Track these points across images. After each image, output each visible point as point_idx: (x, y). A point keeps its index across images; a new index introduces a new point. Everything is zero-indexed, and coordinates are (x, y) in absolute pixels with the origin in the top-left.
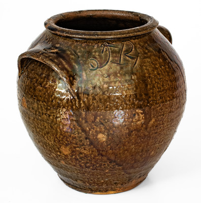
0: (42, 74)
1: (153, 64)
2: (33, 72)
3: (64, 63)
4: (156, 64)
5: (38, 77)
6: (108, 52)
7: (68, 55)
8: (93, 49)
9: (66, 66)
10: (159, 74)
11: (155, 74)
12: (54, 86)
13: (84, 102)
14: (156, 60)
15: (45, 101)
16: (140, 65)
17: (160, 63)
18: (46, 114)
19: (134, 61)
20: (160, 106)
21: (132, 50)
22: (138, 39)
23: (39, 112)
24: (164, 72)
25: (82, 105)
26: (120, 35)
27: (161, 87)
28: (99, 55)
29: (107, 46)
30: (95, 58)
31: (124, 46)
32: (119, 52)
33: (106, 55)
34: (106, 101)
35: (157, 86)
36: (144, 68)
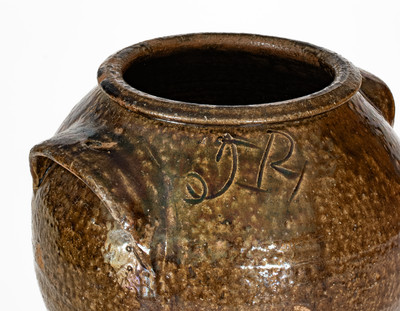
0: (78, 198)
1: (340, 189)
2: (60, 188)
3: (125, 181)
4: (348, 190)
5: (68, 205)
6: (231, 159)
7: (138, 161)
8: (197, 148)
9: (130, 190)
10: (354, 216)
11: (343, 216)
12: (101, 233)
13: (168, 281)
14: (349, 179)
15: (79, 266)
16: (309, 194)
17: (357, 188)
18: (80, 296)
19: (294, 182)
20: (354, 295)
21: (290, 153)
22: (306, 125)
23: (67, 289)
24: (368, 209)
25: (163, 288)
26: (262, 116)
27: (359, 248)
28: (209, 166)
29: (231, 142)
30: (200, 171)
31: (273, 143)
32: (258, 160)
33: (226, 166)
34: (219, 282)
35: (349, 247)
36: (318, 200)
